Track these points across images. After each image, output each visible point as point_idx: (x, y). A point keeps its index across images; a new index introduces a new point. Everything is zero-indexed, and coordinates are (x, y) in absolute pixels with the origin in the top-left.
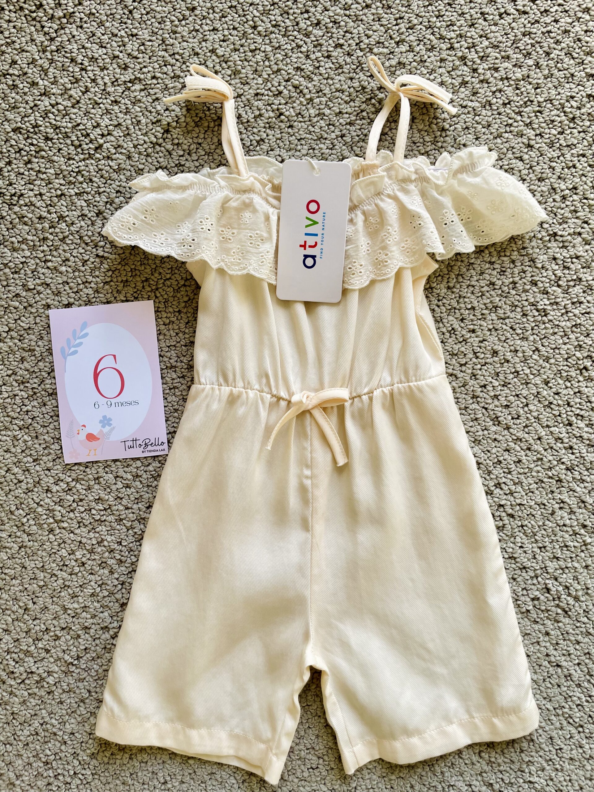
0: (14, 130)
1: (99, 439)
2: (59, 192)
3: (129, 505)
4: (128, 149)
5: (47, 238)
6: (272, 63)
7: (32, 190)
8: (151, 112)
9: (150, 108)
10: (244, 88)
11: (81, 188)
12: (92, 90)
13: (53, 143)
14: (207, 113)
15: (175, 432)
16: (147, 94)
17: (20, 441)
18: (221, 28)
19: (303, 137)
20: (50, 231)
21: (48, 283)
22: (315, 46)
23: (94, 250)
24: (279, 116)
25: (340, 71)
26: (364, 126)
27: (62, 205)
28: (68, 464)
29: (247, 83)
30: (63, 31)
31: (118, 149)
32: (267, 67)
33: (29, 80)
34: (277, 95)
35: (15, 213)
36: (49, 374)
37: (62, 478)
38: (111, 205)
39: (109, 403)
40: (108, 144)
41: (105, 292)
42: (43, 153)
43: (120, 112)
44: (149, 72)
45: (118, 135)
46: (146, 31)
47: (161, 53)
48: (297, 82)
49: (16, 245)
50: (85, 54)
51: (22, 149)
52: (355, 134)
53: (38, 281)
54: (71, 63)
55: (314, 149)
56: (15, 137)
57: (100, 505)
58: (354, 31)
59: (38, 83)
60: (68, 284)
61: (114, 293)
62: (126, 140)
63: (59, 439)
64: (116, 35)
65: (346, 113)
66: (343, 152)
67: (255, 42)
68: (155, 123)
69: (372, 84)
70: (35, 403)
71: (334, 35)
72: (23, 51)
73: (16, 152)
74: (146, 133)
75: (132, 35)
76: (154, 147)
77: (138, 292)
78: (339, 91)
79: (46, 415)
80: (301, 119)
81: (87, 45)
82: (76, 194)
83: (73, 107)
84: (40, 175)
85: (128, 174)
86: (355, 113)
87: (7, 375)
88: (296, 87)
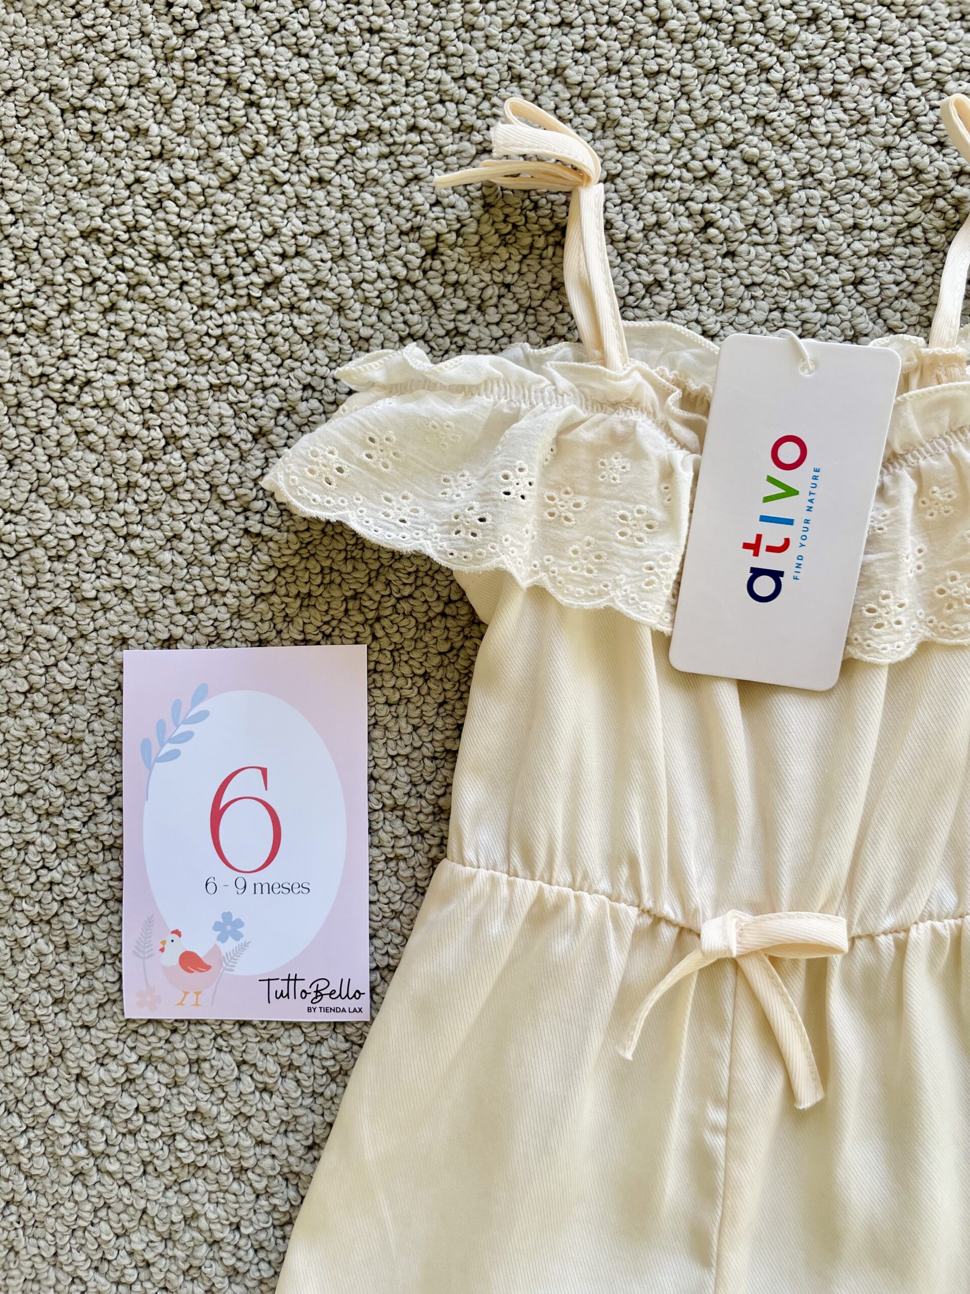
0: (84, 235)
1: (208, 968)
2: (173, 381)
3: (267, 1138)
4: (339, 290)
5: (136, 485)
6: (696, 105)
7: (113, 373)
8: (399, 207)
9: (398, 199)
10: (625, 159)
11: (223, 375)
12: (269, 151)
13: (170, 269)
14: (532, 214)
15: (392, 969)
16: (395, 165)
17: (29, 953)
18: (579, 21)
19: (758, 280)
20: (145, 467)
21: (128, 587)
22: (803, 70)
23: (241, 518)
24: (704, 229)
25: (863, 129)
26: (912, 261)
27: (177, 410)
28: (134, 1021)
29: (632, 149)
30: (214, 17)
31: (316, 289)
32: (682, 112)
33: (129, 123)
34: (702, 179)
35: (70, 423)
36: (109, 798)
37: (115, 1052)
38: (288, 416)
39: (241, 884)
40: (295, 278)
41: (257, 618)
42: (145, 290)
43: (329, 204)
44: (402, 115)
45: (318, 256)
46: (405, 22)
47: (432, 74)
48: (755, 151)
49: (65, 496)
50: (259, 70)
51: (99, 279)
52: (890, 278)
53: (106, 582)
54: (225, 87)
55: (784, 310)
56: (85, 250)
57: (197, 1127)
58: (900, 40)
59: (147, 130)
60: (173, 592)
61: (278, 620)
62: (336, 270)
63: (117, 956)
64: (335, 30)
65: (871, 228)
66: (856, 321)
67: (660, 56)
68: (407, 234)
69: (939, 163)
70: (71, 866)
71: (853, 47)
72: (122, 56)
73: (83, 285)
74: (384, 256)
75: (371, 31)
76: (399, 288)
77: (334, 623)
78: (855, 176)
79: (92, 897)
80: (757, 239)
81: (264, 49)
82: (212, 386)
83: (221, 188)
84: (135, 341)
85: (334, 346)
86: (893, 230)
87: (15, 794)
88: (749, 162)
